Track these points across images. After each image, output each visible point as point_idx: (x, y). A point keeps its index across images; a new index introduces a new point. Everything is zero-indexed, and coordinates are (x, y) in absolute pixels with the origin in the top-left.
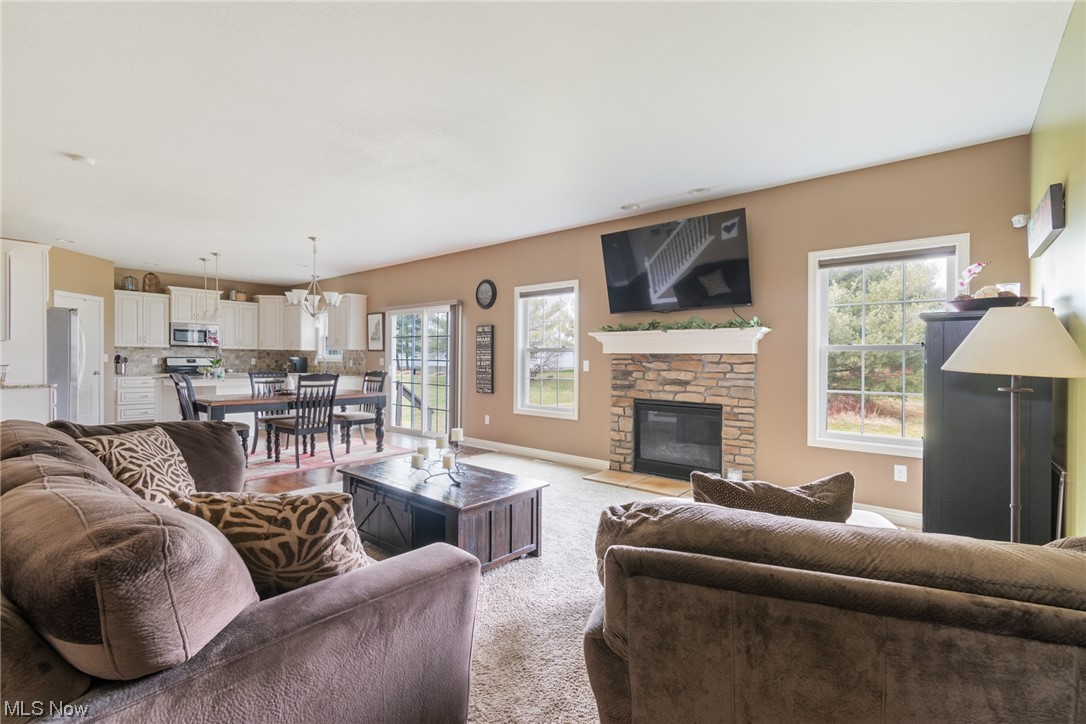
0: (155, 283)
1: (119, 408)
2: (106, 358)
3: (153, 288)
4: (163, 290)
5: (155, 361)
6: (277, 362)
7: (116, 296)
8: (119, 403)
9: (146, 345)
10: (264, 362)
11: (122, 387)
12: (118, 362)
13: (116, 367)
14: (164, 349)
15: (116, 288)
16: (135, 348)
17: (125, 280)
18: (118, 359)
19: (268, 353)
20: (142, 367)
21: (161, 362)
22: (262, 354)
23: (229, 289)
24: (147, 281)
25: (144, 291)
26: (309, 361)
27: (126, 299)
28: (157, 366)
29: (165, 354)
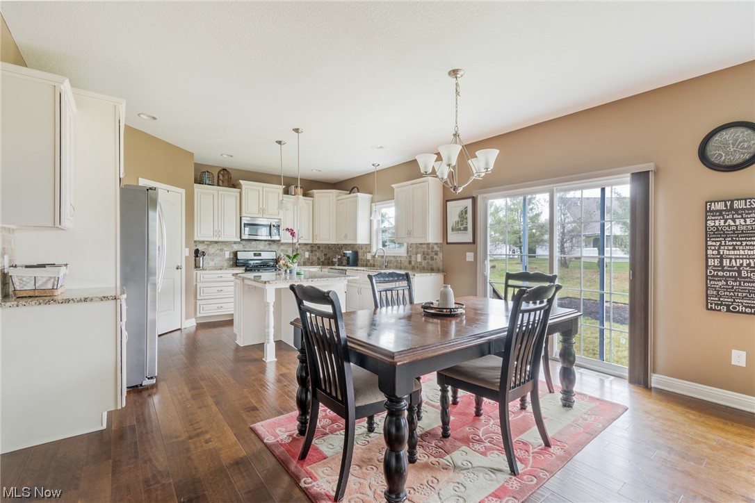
0: (227, 178)
1: (198, 302)
2: (187, 252)
3: (226, 184)
4: (234, 185)
5: (227, 255)
6: (325, 255)
7: (196, 190)
8: (198, 297)
9: (220, 239)
10: (316, 255)
11: (201, 282)
12: (196, 256)
13: (195, 260)
14: (235, 243)
15: (195, 183)
16: (211, 242)
17: (203, 175)
18: (197, 251)
19: (319, 246)
20: (217, 260)
21: (232, 256)
22: (314, 248)
23: (289, 184)
24: (221, 177)
25: (218, 185)
26: (360, 254)
27: (204, 193)
28: (229, 259)
29: (236, 247)
